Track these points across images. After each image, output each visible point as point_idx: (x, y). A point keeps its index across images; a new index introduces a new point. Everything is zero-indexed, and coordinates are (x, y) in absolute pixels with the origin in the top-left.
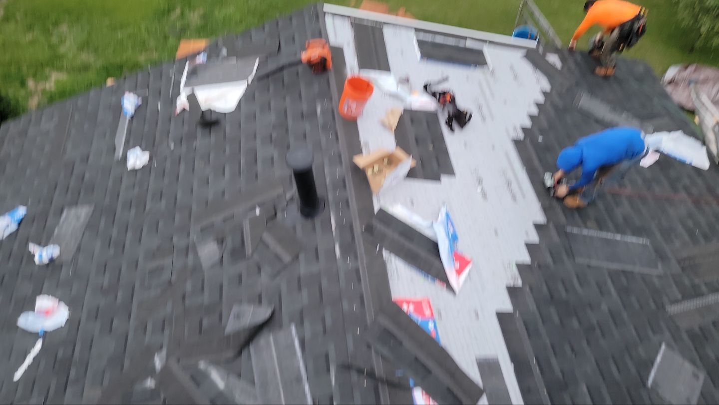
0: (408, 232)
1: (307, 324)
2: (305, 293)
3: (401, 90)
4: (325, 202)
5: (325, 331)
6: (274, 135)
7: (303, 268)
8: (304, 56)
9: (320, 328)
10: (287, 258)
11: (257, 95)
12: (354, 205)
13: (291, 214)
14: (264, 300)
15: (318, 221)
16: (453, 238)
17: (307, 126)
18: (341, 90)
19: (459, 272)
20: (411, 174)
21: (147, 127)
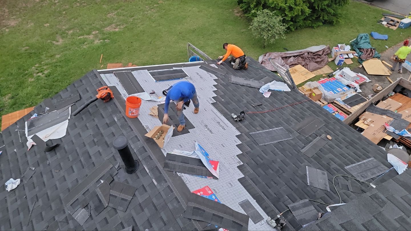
0: (185, 160)
2: (146, 210)
3: (153, 98)
4: (138, 161)
5: (165, 224)
6: (96, 140)
7: (140, 198)
8: (98, 96)
9: (162, 224)
10: (129, 198)
11: (76, 123)
12: (153, 157)
13: (123, 176)
14: (125, 225)
15: (138, 172)
16: (207, 155)
17: (112, 129)
18: (124, 107)
19: (215, 169)
20: (175, 134)
21: (11, 165)
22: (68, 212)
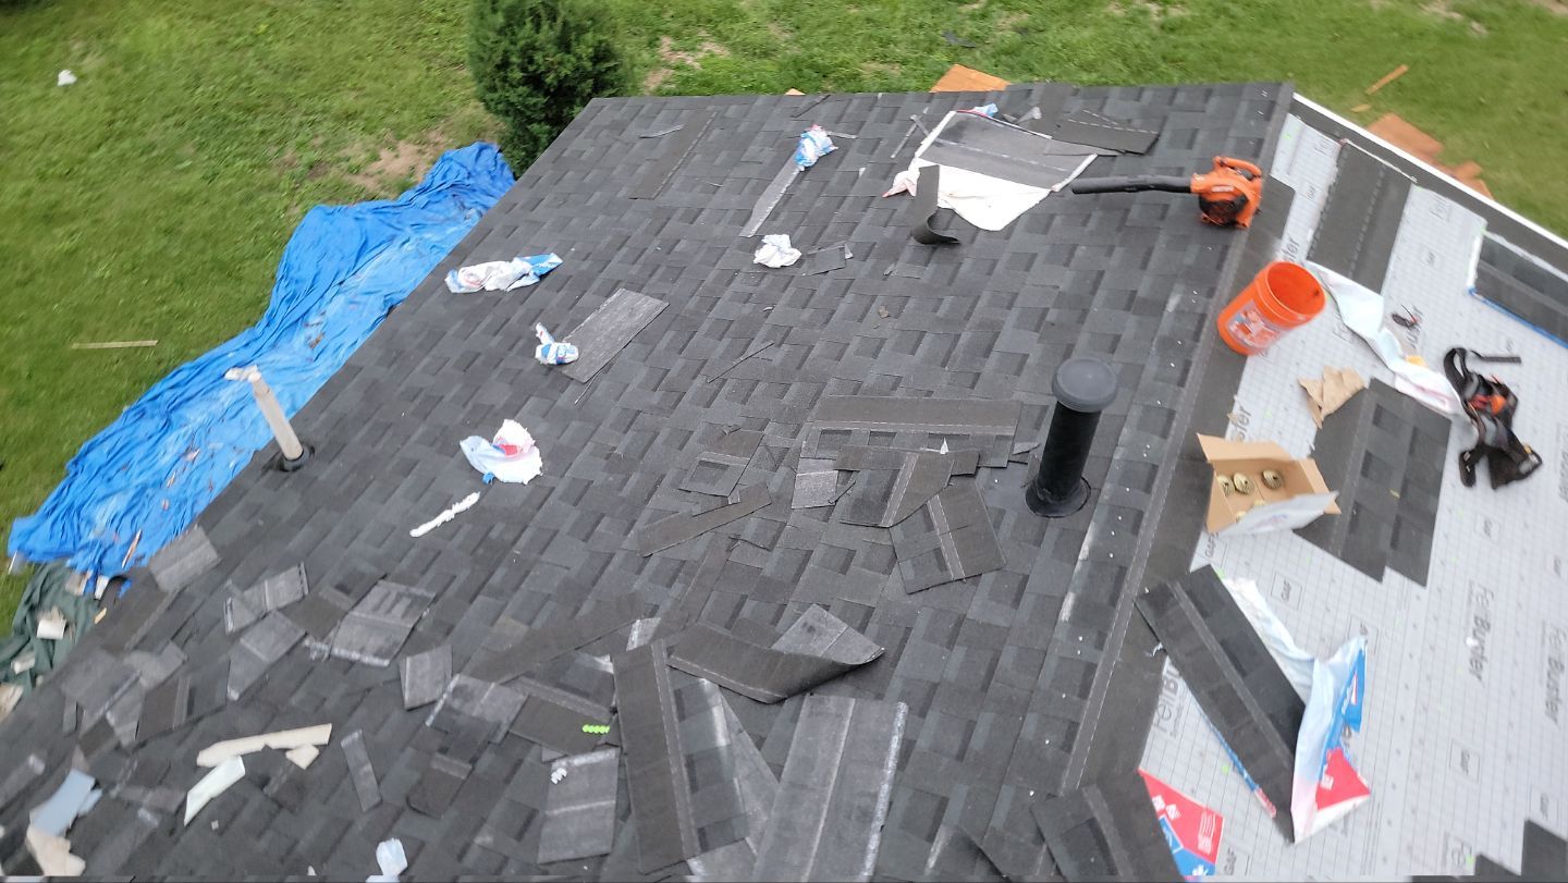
0: (1245, 649)
1: (933, 717)
2: (959, 652)
3: (1386, 339)
4: (1092, 493)
5: (960, 757)
6: (1051, 316)
7: (979, 605)
8: (1199, 182)
9: (954, 742)
10: (956, 569)
11: (1058, 220)
12: (1149, 531)
13: (1008, 489)
14: (872, 627)
15: (1054, 527)
16: (1349, 719)
17: (1130, 325)
18: (1243, 281)
19: (1324, 799)
20: (1315, 532)
21: (819, 203)
22: (802, 441)
